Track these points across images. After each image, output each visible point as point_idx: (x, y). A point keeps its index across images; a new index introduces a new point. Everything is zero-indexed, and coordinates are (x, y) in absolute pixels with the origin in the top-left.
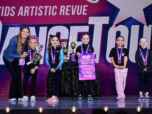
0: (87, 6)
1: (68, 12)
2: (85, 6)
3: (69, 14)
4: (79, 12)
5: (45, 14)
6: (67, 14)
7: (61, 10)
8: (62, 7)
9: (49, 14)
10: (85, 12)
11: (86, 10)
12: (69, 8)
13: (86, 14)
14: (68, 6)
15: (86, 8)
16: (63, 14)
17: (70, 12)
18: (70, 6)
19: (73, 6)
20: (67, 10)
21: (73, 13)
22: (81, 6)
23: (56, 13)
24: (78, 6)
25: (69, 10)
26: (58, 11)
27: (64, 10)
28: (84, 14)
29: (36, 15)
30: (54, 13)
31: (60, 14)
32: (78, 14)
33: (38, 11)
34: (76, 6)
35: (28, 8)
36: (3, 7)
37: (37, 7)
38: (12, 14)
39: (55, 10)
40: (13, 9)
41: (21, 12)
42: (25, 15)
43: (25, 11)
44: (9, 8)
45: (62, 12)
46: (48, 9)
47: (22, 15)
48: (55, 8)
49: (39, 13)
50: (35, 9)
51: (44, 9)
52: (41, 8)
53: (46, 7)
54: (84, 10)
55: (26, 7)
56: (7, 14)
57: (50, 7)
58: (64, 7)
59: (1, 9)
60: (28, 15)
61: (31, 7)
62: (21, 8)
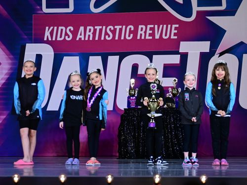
0: (177, 26)
1: (150, 35)
2: (174, 26)
3: (151, 38)
4: (166, 35)
5: (117, 38)
6: (147, 37)
7: (139, 32)
8: (140, 27)
9: (122, 38)
10: (175, 35)
11: (176, 31)
12: (151, 29)
13: (176, 37)
14: (149, 26)
15: (176, 29)
16: (143, 38)
17: (153, 35)
18: (152, 26)
19: (156, 26)
20: (149, 32)
21: (157, 37)
22: (169, 26)
23: (132, 35)
24: (165, 26)
25: (151, 32)
26: (135, 32)
27: (144, 32)
28: (173, 37)
29: (102, 38)
30: (129, 36)
31: (139, 38)
32: (164, 37)
33: (106, 34)
34: (161, 26)
35: (92, 28)
36: (56, 28)
37: (104, 27)
38: (69, 37)
39: (131, 32)
40: (70, 30)
41: (81, 35)
42: (87, 39)
43: (88, 33)
44: (64, 28)
45: (141, 35)
46: (121, 30)
47: (83, 39)
48: (130, 28)
49: (107, 37)
50: (101, 30)
51: (115, 29)
52: (110, 29)
53: (118, 27)
54: (174, 31)
55: (88, 28)
56: (61, 37)
57: (124, 27)
58: (144, 27)
59: (53, 30)
60: (91, 39)
61: (96, 27)
62: (82, 28)
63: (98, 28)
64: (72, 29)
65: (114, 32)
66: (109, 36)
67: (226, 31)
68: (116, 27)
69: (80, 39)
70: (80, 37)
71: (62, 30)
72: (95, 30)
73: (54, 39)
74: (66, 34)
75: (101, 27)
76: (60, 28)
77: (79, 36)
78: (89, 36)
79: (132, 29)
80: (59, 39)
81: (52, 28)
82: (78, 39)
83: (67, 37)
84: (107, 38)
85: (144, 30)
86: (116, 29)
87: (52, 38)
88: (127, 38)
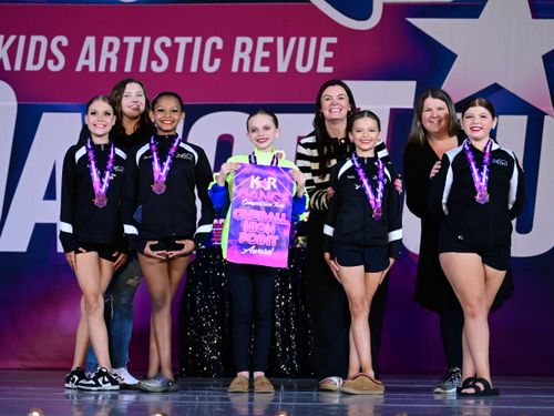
0: (334, 40)
1: (264, 62)
2: (325, 41)
3: (266, 69)
4: (304, 64)
5: (179, 68)
6: (258, 68)
7: (238, 55)
8: (239, 40)
9: (194, 68)
10: (328, 62)
11: (330, 55)
12: (266, 47)
13: (330, 70)
14: (262, 40)
15: (330, 47)
16: (246, 69)
17: (271, 61)
18: (270, 40)
19: (280, 40)
20: (261, 54)
21: (282, 67)
22: (313, 40)
23: (217, 62)
24: (302, 40)
25: (267, 54)
26: (226, 55)
27: (248, 54)
28: (321, 68)
29: (142, 69)
30: (211, 64)
31: (235, 68)
32: (300, 68)
33: (153, 56)
34: (293, 40)
35: (116, 41)
36: (22, 39)
37: (148, 40)
38: (56, 63)
39: (215, 53)
40: (59, 44)
41: (87, 57)
42: (102, 68)
43: (105, 54)
44: (43, 40)
45: (242, 61)
46: (190, 47)
47: (92, 69)
48: (214, 45)
49: (154, 64)
50: (139, 47)
51: (176, 46)
52: (163, 45)
53: (183, 41)
54: (325, 54)
55: (107, 40)
56: (36, 62)
57: (198, 40)
58: (249, 41)
59: (16, 43)
60: (113, 68)
61: (126, 39)
62: (90, 42)
63: (132, 41)
64: (65, 41)
65: (172, 52)
66: (160, 64)
67: (456, 56)
68: (177, 40)
69: (86, 68)
70: (86, 63)
71: (39, 44)
72: (124, 47)
73: (18, 67)
74: (50, 55)
75: (139, 39)
76: (34, 39)
77: (82, 62)
78: (109, 61)
79: (220, 46)
80: (30, 67)
81: (12, 38)
82: (79, 68)
83: (51, 62)
84: (155, 67)
85: (249, 49)
86: (178, 44)
87: (12, 63)
88: (207, 68)
